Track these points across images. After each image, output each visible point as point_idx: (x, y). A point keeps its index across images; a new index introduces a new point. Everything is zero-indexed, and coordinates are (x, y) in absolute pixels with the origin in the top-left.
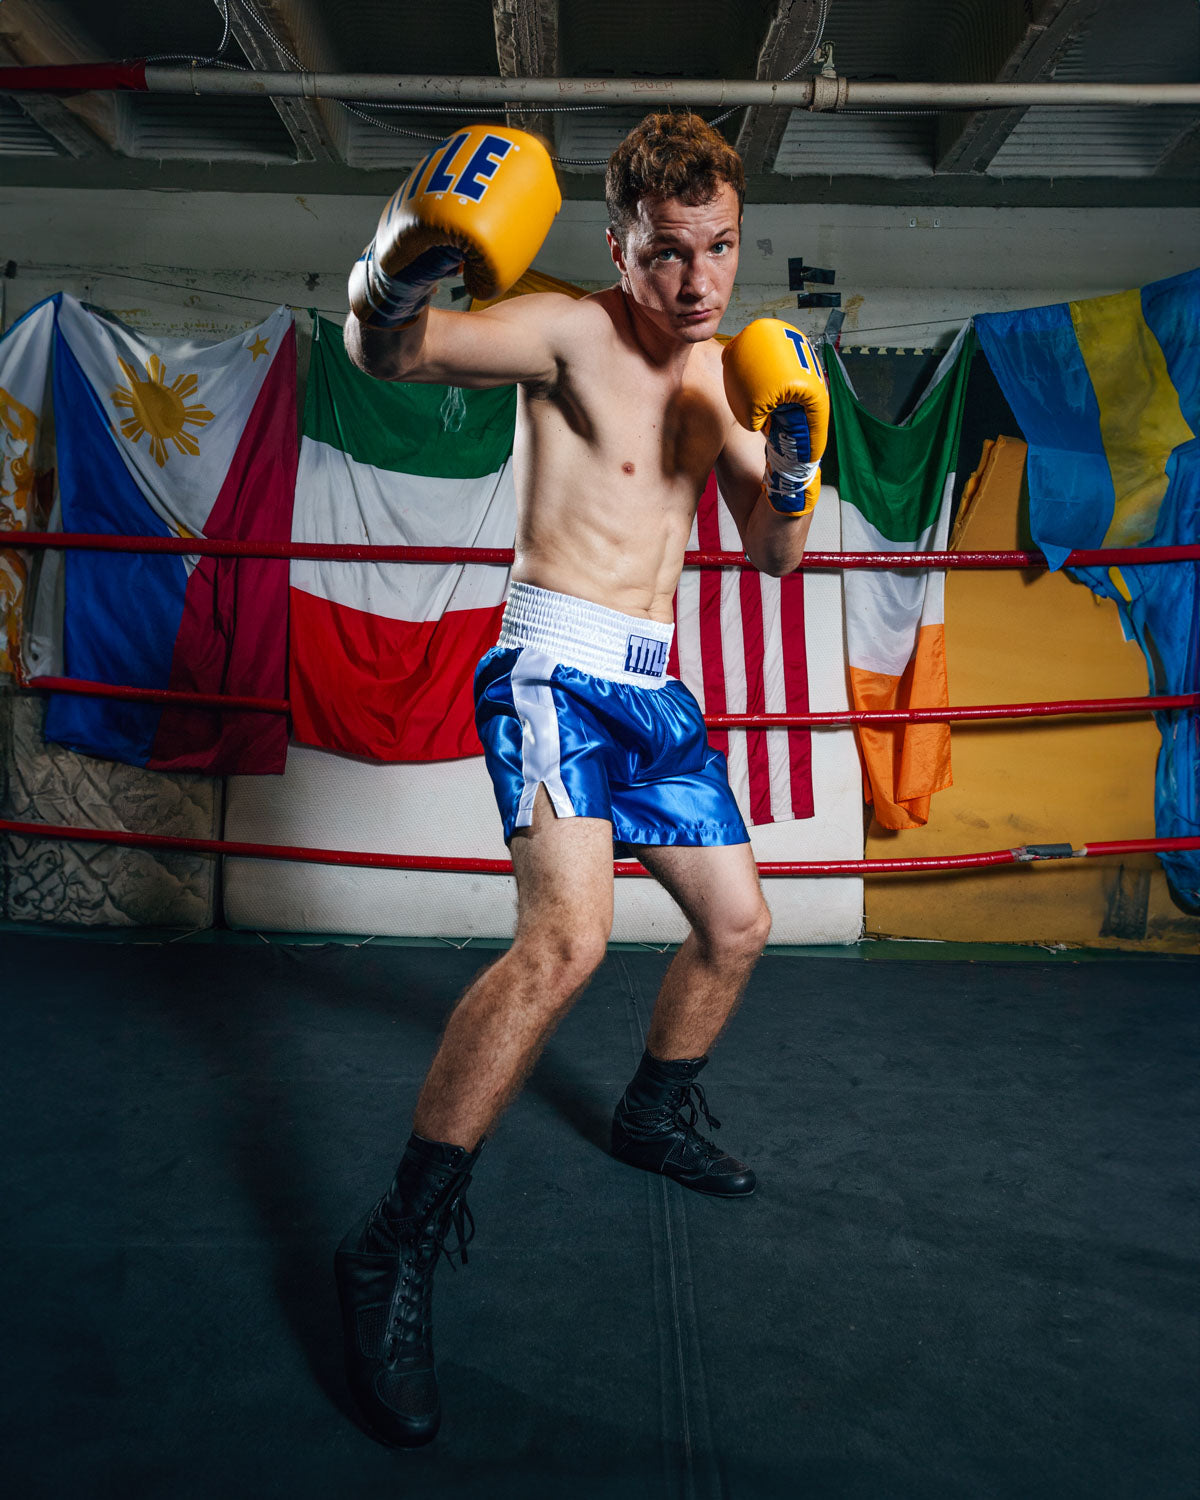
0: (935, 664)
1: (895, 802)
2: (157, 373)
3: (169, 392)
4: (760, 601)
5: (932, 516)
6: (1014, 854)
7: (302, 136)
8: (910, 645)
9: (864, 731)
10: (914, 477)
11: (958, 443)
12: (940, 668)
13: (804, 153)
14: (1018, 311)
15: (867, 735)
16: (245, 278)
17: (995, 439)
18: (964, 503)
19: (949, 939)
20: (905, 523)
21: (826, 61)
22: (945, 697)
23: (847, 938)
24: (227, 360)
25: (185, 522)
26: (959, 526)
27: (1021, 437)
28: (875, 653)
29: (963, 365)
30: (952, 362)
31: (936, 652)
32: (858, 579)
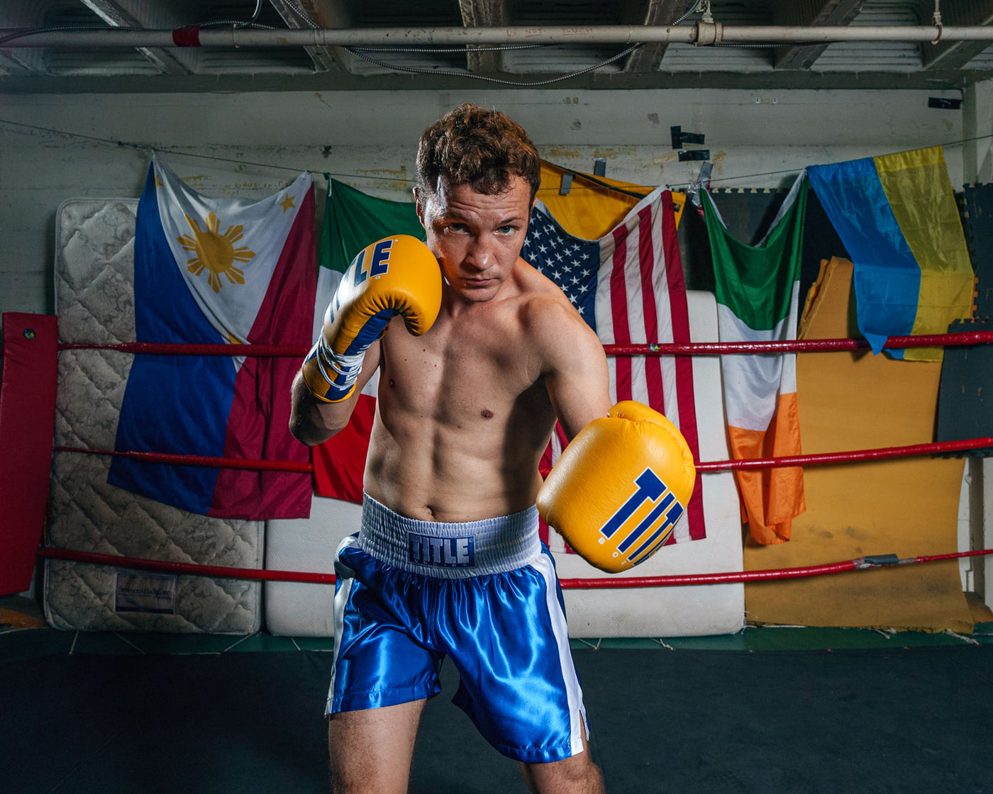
0: (791, 423)
1: (766, 525)
2: (214, 226)
3: (222, 239)
4: (661, 379)
5: (784, 312)
6: (855, 564)
7: (318, 56)
8: (772, 408)
9: (741, 473)
10: (768, 282)
11: (800, 259)
12: (795, 426)
13: (681, 57)
14: (838, 164)
15: (744, 476)
16: (278, 151)
17: (829, 259)
18: (808, 304)
19: (809, 625)
20: (764, 316)
21: (705, 11)
22: (799, 446)
23: (734, 630)
24: (265, 213)
25: (234, 333)
26: (804, 321)
27: (849, 257)
28: (746, 414)
29: (801, 202)
30: (793, 200)
31: (792, 414)
32: (733, 361)
